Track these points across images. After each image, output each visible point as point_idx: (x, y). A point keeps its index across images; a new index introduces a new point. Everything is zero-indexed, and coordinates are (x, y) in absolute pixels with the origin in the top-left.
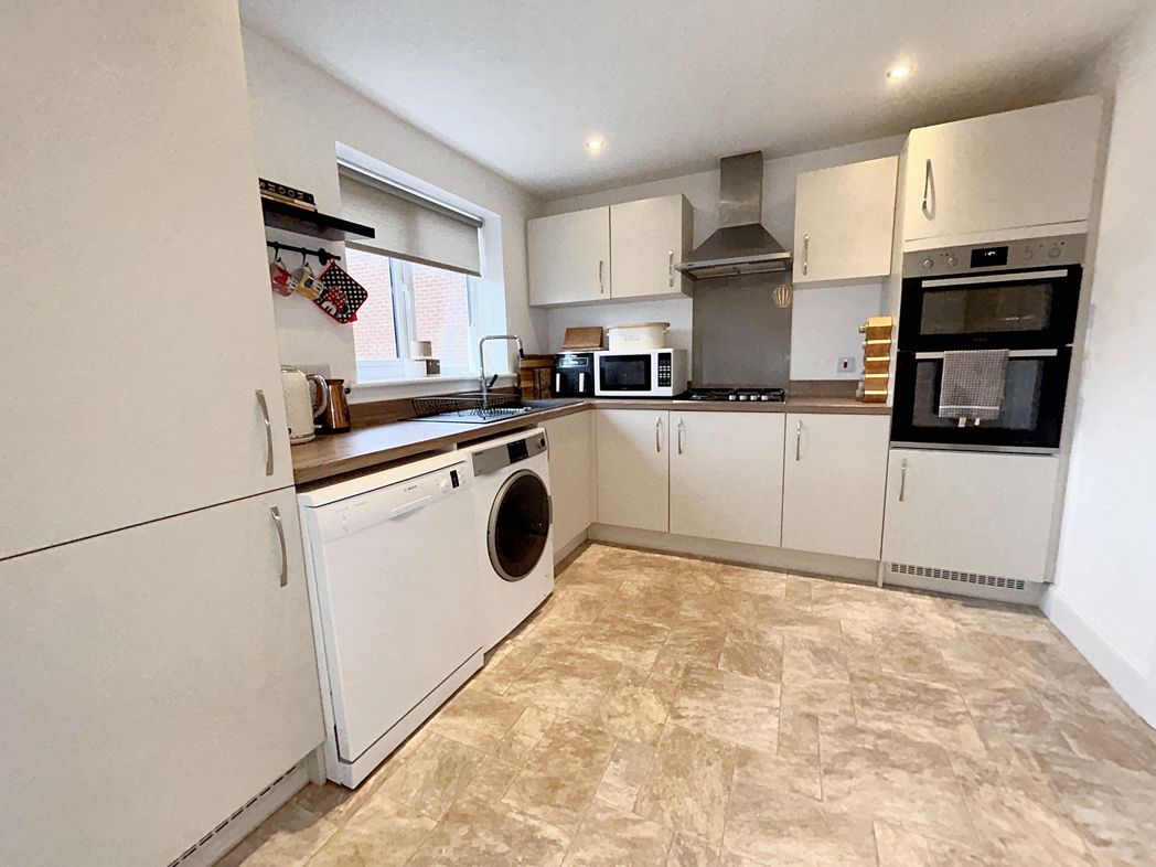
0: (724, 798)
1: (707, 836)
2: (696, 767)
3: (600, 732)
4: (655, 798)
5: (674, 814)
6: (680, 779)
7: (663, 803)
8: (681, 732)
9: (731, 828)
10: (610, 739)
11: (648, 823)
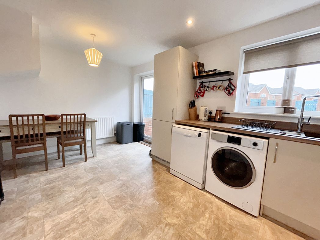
0: (137, 220)
1: (133, 211)
2: (148, 219)
3: (169, 205)
4: (146, 207)
5: (140, 208)
6: (147, 214)
7: (144, 208)
8: (160, 222)
9: (131, 216)
10: (166, 206)
11: (142, 203)
